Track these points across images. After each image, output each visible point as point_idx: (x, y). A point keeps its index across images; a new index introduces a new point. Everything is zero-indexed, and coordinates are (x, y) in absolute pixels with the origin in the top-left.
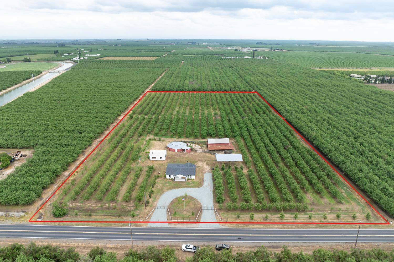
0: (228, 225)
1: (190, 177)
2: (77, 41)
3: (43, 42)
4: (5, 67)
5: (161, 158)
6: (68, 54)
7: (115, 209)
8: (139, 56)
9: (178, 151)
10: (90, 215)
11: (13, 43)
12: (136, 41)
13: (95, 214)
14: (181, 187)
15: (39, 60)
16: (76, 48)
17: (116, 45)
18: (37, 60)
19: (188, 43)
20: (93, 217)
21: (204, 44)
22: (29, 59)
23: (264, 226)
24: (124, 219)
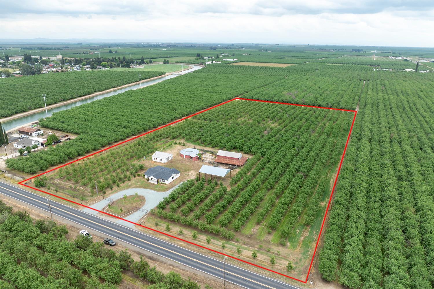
0: (141, 228)
1: (164, 181)
2: (234, 45)
3: (203, 46)
4: (143, 67)
5: (161, 160)
6: (209, 58)
7: (78, 191)
8: (275, 63)
9: (186, 158)
10: (57, 191)
11: (174, 46)
12: (293, 47)
13: (61, 191)
14: (147, 188)
15: (177, 62)
16: (222, 53)
17: (266, 50)
18: (175, 62)
19: (353, 50)
20: (58, 193)
21: (372, 52)
22: (168, 61)
23: (169, 239)
24: (75, 200)
